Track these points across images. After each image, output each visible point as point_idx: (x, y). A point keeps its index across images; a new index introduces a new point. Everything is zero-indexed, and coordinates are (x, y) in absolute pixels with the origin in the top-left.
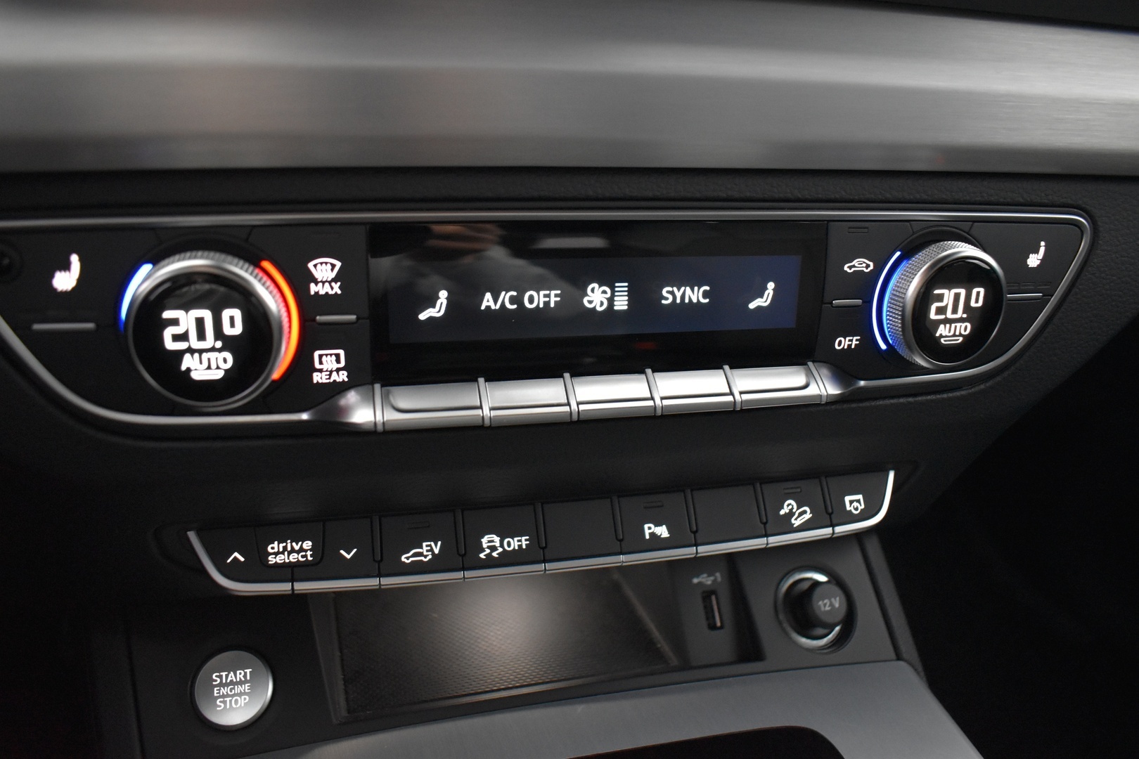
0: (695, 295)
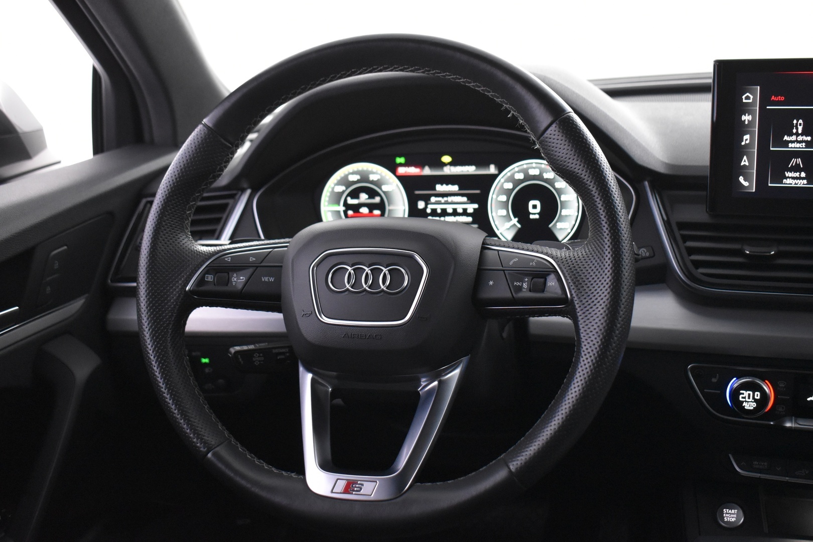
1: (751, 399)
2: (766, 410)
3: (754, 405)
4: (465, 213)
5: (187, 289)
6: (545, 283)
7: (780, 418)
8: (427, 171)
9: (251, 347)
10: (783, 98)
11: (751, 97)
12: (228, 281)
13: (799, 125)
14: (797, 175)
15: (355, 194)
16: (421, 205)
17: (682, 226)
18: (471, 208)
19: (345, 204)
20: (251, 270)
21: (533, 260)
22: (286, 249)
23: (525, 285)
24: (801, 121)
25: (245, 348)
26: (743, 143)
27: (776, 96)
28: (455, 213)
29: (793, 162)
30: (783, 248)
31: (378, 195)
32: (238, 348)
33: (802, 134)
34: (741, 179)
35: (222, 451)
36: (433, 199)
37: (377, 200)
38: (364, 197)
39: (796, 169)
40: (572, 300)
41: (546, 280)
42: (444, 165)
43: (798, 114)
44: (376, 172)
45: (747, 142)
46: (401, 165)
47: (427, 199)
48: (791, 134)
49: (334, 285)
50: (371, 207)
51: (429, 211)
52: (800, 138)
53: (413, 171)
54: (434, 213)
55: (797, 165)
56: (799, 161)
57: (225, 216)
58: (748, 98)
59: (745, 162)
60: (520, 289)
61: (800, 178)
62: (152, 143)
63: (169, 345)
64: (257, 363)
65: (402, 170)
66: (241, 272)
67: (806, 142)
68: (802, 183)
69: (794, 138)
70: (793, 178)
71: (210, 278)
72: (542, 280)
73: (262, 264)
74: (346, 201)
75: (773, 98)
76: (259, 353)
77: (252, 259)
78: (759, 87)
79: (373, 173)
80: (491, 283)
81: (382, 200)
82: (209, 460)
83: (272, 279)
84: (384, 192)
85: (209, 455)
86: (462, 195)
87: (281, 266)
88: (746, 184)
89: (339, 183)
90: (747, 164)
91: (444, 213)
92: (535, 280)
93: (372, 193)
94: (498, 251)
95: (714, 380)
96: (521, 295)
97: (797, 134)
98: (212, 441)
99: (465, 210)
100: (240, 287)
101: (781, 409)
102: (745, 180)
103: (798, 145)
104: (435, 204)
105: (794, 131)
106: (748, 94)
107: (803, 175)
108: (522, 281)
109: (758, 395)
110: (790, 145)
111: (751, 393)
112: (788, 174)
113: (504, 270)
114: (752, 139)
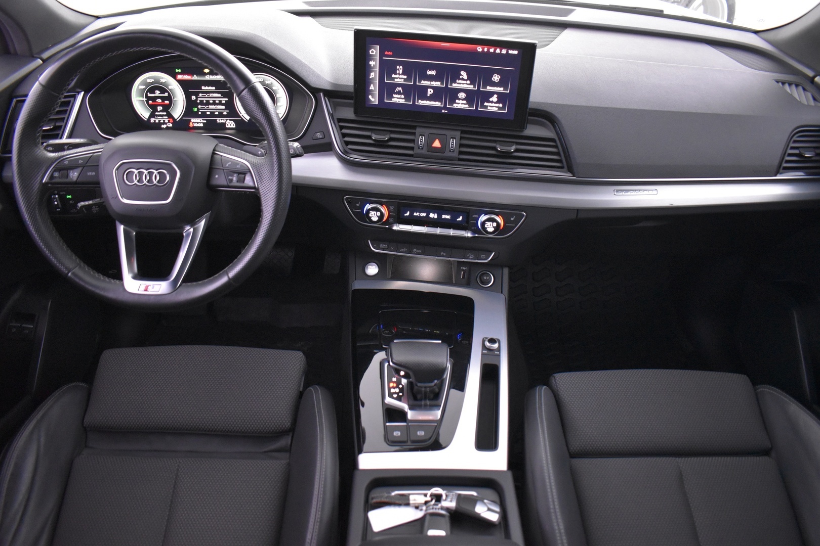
0: (448, 217)
1: (375, 216)
2: (384, 220)
3: (377, 219)
4: (220, 103)
5: (44, 181)
6: (244, 178)
7: (391, 224)
8: (195, 78)
9: (90, 202)
10: (391, 53)
11: (375, 51)
12: (67, 176)
13: (400, 69)
14: (399, 96)
15: (152, 90)
16: (194, 98)
17: (340, 120)
18: (224, 100)
19: (147, 96)
20: (80, 169)
21: (238, 164)
22: (100, 153)
23: (235, 179)
24: (401, 67)
25: (87, 203)
26: (371, 77)
27: (388, 52)
28: (214, 103)
29: (398, 89)
30: (393, 136)
31: (167, 92)
32: (82, 203)
33: (402, 74)
34: (370, 97)
35: (77, 270)
36: (200, 95)
37: (166, 94)
38: (157, 93)
39: (399, 93)
40: (258, 187)
41: (245, 176)
42: (205, 74)
43: (400, 63)
44: (164, 78)
45: (373, 76)
46: (179, 73)
47: (197, 94)
48: (396, 74)
49: (128, 178)
50: (163, 99)
51: (198, 101)
52: (401, 76)
53: (186, 77)
54: (202, 103)
55: (400, 91)
56: (400, 89)
57: (69, 109)
58: (372, 52)
59: (372, 87)
60: (231, 181)
61: (401, 98)
62: (16, 54)
63: (38, 215)
64: (95, 212)
65: (180, 77)
66: (75, 170)
67: (404, 79)
68: (402, 101)
69: (397, 76)
70: (398, 98)
71: (56, 174)
72: (243, 176)
73: (87, 165)
74: (146, 94)
75: (386, 53)
76: (96, 206)
77: (80, 162)
78: (378, 46)
79: (162, 78)
80: (217, 176)
81: (169, 94)
82: (70, 277)
83: (94, 174)
84: (170, 90)
85: (70, 274)
86: (218, 93)
87: (98, 166)
88: (373, 100)
89: (141, 84)
90: (373, 89)
91: (208, 103)
92: (240, 175)
93: (163, 90)
94: (222, 156)
95: (358, 205)
96: (232, 184)
97: (399, 74)
98: (71, 266)
99: (220, 101)
100: (75, 179)
101: (391, 220)
102: (372, 97)
103: (400, 80)
104: (202, 98)
105: (398, 72)
106: (373, 50)
107: (403, 96)
108: (233, 176)
109: (379, 214)
110: (396, 80)
111: (375, 212)
112: (394, 96)
113: (223, 169)
114: (375, 75)
